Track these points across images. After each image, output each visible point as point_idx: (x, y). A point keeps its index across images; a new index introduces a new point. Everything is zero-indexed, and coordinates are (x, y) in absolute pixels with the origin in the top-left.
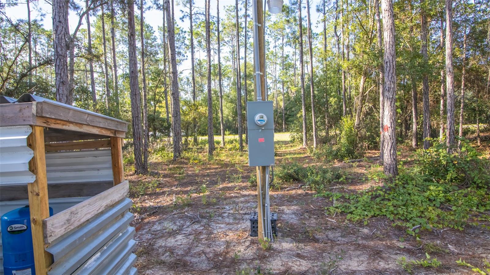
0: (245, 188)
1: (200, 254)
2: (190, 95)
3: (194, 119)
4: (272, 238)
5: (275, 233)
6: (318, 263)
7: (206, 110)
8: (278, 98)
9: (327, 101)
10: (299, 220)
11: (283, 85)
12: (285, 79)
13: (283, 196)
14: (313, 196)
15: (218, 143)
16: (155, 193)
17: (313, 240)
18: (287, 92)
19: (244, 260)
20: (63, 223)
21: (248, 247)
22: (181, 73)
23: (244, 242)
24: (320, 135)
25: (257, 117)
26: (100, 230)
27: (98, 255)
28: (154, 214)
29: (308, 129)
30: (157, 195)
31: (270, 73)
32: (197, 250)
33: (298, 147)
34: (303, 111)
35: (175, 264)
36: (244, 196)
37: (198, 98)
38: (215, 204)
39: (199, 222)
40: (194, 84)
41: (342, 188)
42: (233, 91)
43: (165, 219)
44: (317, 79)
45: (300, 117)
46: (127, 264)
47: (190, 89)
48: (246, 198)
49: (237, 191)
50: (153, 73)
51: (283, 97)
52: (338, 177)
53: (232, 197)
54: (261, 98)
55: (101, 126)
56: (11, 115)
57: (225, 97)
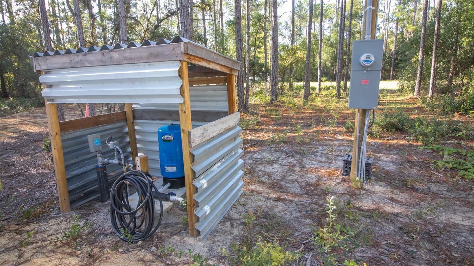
0: (340, 133)
1: (293, 182)
2: (287, 40)
3: (291, 64)
4: (365, 179)
5: (368, 176)
6: (414, 209)
7: (304, 54)
8: (389, 40)
9: (457, 41)
10: (397, 169)
11: (397, 24)
12: (401, 16)
13: (382, 145)
14: (418, 148)
15: (314, 89)
16: (255, 129)
17: (411, 189)
18: (402, 33)
19: (333, 193)
20: (199, 135)
21: (339, 183)
22: (280, 17)
23: (336, 179)
24: (439, 84)
25: (363, 58)
26: (220, 146)
27: (219, 164)
28: (254, 145)
29: (424, 77)
30: (257, 131)
31: (382, 10)
32: (291, 178)
33: (407, 97)
34: (420, 54)
35: (273, 185)
36: (338, 140)
37: (295, 43)
38: (309, 144)
39: (293, 156)
40: (293, 27)
41: (458, 143)
42: (334, 34)
43: (264, 151)
44: (447, 13)
45: (415, 62)
46: (237, 177)
47: (288, 33)
48: (340, 142)
49: (330, 135)
50: (254, 18)
51: (395, 39)
52: (457, 130)
53: (325, 140)
54: (370, 36)
55: (223, 64)
56: (168, 53)
57: (324, 40)
